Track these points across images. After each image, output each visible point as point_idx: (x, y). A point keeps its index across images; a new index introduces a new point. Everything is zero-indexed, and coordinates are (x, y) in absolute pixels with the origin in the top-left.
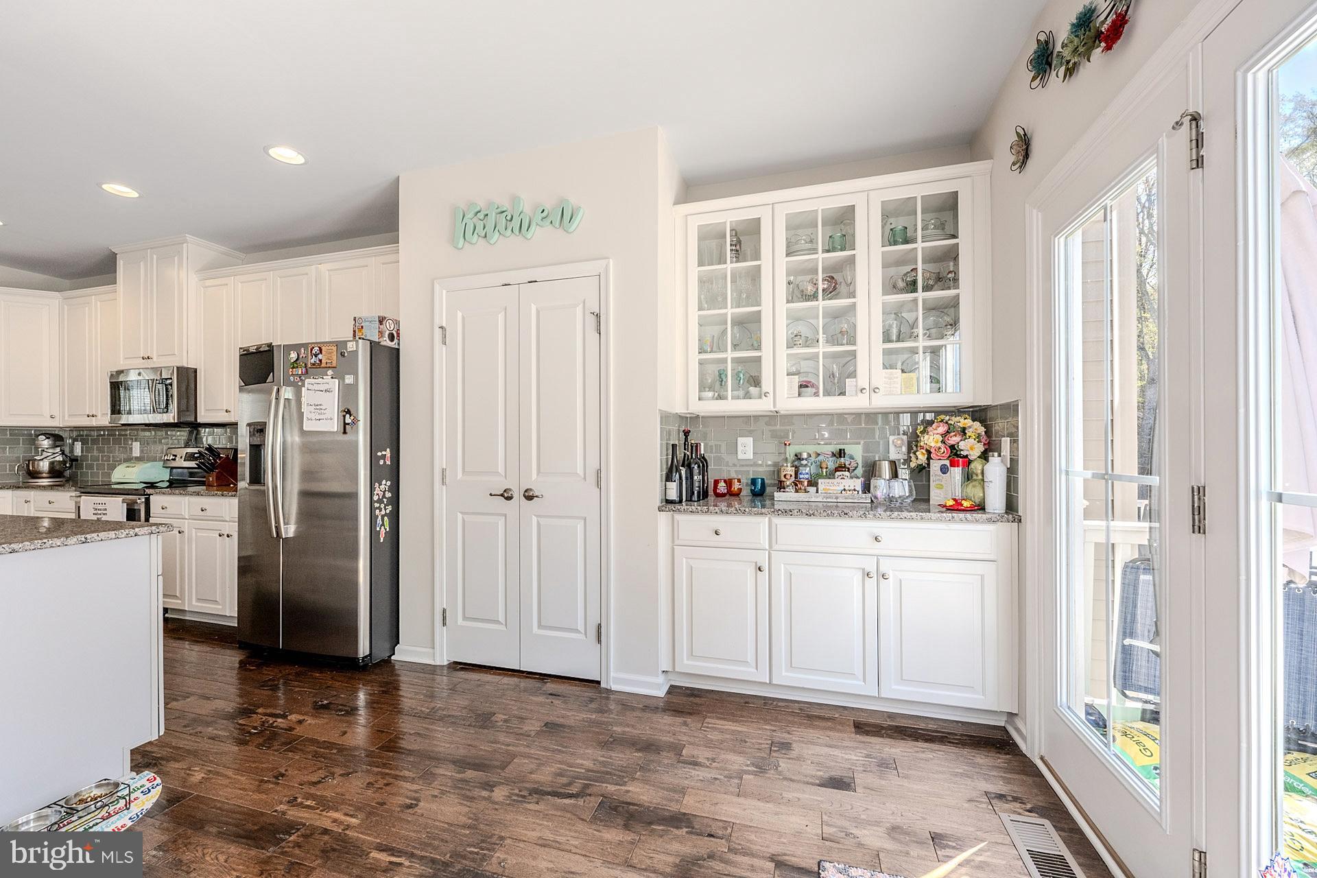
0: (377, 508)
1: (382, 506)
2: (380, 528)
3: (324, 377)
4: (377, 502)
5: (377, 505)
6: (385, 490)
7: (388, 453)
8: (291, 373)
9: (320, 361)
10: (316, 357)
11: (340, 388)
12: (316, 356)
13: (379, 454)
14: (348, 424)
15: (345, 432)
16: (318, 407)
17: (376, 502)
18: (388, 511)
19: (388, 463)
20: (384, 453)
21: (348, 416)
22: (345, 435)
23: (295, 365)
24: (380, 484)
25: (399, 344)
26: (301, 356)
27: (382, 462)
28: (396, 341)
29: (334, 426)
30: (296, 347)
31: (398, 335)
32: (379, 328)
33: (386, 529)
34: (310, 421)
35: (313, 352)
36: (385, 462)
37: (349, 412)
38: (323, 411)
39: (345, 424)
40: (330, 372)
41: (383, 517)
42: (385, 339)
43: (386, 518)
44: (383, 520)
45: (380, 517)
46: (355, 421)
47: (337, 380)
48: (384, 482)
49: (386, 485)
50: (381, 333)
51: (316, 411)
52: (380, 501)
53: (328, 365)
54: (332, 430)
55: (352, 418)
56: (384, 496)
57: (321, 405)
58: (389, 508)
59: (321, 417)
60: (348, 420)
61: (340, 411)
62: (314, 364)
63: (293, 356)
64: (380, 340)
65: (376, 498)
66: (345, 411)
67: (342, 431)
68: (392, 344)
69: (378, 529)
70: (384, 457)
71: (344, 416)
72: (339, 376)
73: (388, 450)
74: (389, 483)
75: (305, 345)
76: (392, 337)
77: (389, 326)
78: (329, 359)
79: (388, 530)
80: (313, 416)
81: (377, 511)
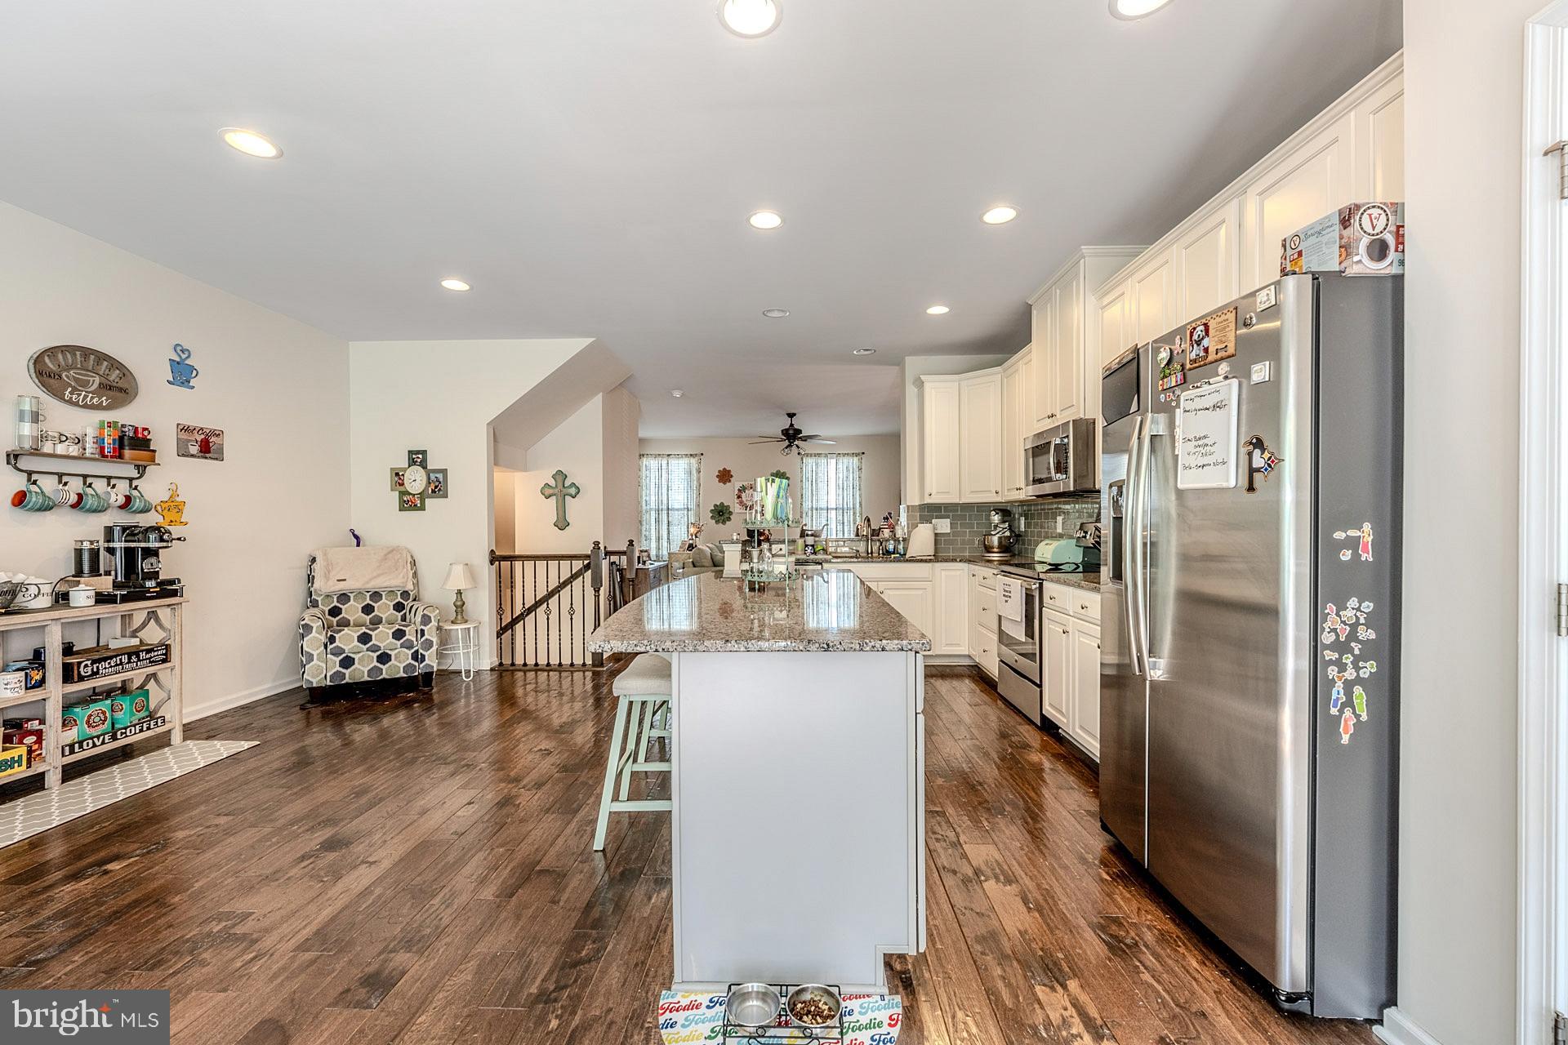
0: (1331, 662)
1: (1348, 659)
2: (1341, 711)
3: (1211, 381)
4: (1331, 647)
5: (1330, 655)
6: (1357, 623)
7: (1366, 533)
8: (1160, 388)
9: (1206, 350)
10: (1198, 345)
11: (1244, 396)
12: (1198, 343)
13: (1339, 535)
14: (1258, 470)
15: (1251, 488)
16: (1200, 442)
17: (1327, 647)
18: (1364, 674)
19: (1367, 557)
20: (1352, 533)
21: (1257, 452)
22: (1251, 495)
23: (1167, 371)
24: (1341, 607)
25: (1402, 263)
26: (1176, 352)
27: (1346, 555)
28: (1392, 255)
29: (1231, 477)
30: (1168, 339)
31: (1400, 238)
32: (1341, 238)
33: (1358, 716)
34: (1188, 470)
35: (1195, 337)
36: (1356, 555)
37: (1259, 444)
38: (1208, 448)
39: (1252, 471)
40: (1223, 368)
41: (1349, 686)
42: (1356, 259)
43: (1358, 690)
44: (1349, 693)
45: (1339, 685)
46: (1273, 463)
47: (1235, 382)
48: (1353, 602)
49: (1358, 609)
50: (1346, 249)
51: (1198, 449)
52: (1341, 647)
53: (1220, 354)
54: (1225, 485)
55: (1266, 455)
56: (1353, 636)
57: (1205, 437)
58: (1369, 668)
59: (1205, 460)
60: (1258, 461)
61: (1242, 442)
62: (1195, 361)
63: (1164, 355)
64: (1343, 265)
65: (1327, 638)
66: (1251, 443)
67: (1246, 485)
68: (1384, 268)
69: (1334, 711)
70: (1353, 544)
71: (1250, 454)
72: (1241, 372)
73: (1367, 527)
74: (1368, 606)
75: (1179, 331)
76: (1379, 250)
77: (1374, 224)
78: (1222, 342)
79: (1364, 717)
80: (1193, 461)
81: (1332, 671)
